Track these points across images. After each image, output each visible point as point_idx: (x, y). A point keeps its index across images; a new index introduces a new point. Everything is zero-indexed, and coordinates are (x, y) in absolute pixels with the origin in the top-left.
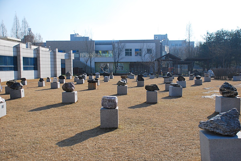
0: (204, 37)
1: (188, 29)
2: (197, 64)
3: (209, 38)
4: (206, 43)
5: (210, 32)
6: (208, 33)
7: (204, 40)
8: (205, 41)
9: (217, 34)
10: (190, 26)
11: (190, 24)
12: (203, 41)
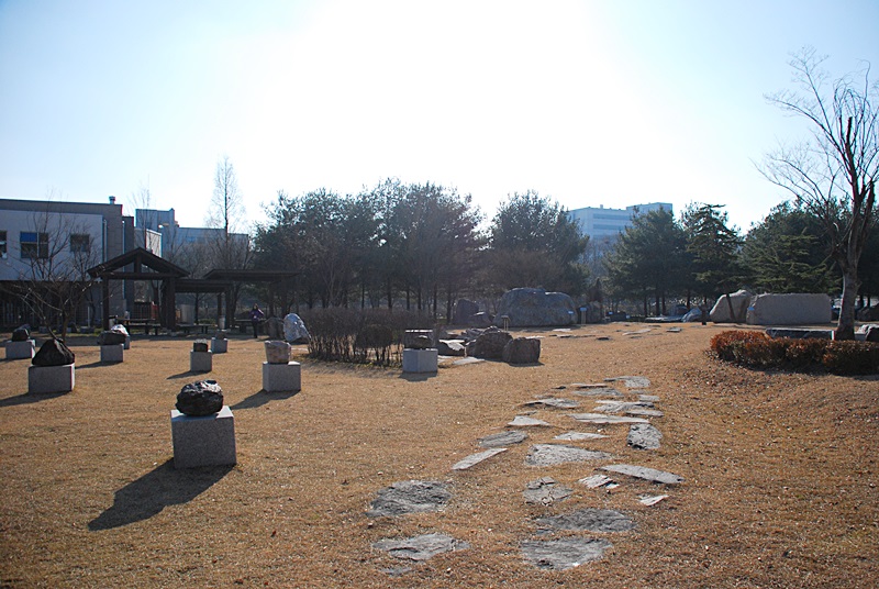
0: (272, 209)
1: (222, 182)
2: (249, 291)
3: (285, 213)
4: (278, 228)
5: (291, 196)
6: (281, 199)
7: (271, 220)
8: (274, 222)
9: (309, 203)
10: (228, 173)
11: (229, 167)
12: (269, 222)
